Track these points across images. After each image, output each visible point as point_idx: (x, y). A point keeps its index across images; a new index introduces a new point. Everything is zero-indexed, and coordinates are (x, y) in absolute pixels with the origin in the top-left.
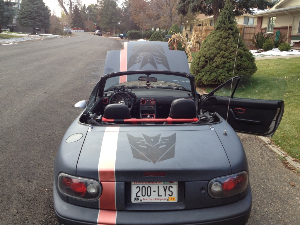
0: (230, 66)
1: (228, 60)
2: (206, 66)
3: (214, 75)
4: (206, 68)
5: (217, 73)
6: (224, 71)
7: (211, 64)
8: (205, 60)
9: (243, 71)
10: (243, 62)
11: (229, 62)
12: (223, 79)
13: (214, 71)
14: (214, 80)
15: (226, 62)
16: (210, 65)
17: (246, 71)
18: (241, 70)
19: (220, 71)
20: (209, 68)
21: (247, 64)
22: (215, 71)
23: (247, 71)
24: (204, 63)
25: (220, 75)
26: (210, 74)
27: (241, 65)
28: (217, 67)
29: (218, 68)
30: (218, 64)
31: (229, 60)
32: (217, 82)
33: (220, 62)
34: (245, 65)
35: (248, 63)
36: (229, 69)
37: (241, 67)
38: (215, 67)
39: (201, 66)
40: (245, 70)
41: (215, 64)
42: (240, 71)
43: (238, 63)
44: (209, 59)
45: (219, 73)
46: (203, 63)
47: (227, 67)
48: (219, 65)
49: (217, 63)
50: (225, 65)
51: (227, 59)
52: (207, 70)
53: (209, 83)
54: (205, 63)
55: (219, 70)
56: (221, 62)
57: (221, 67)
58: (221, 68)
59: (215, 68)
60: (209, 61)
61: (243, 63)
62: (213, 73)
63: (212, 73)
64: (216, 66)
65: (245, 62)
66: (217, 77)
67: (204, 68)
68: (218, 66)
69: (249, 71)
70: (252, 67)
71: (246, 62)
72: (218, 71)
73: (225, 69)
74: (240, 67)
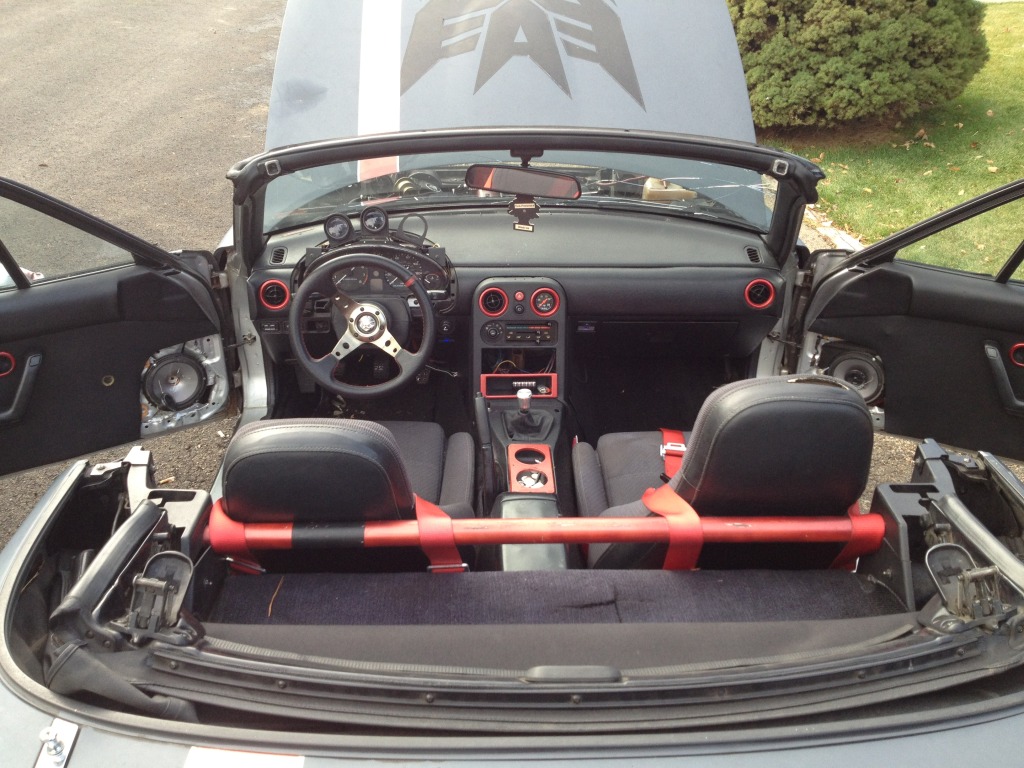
0: (879, 42)
1: (871, 17)
2: (769, 40)
3: (803, 83)
4: (767, 49)
5: (819, 75)
6: (852, 67)
7: (791, 30)
8: (767, 10)
9: (934, 67)
10: (935, 26)
11: (875, 27)
12: (842, 105)
13: (805, 63)
14: (802, 109)
15: (862, 25)
16: (786, 35)
17: (946, 70)
18: (922, 61)
19: (834, 64)
20: (783, 50)
21: (955, 35)
22: (808, 67)
23: (949, 67)
24: (759, 25)
25: (828, 85)
26: (786, 78)
27: (926, 38)
28: (820, 46)
29: (821, 51)
30: (823, 33)
31: (875, 17)
32: (815, 115)
33: (837, 24)
34: (943, 42)
35: (955, 31)
36: (875, 58)
37: (926, 50)
38: (810, 44)
39: (748, 39)
40: (940, 64)
41: (809, 33)
42: (921, 66)
43: (917, 32)
44: (783, 9)
45: (827, 74)
46: (754, 26)
47: (867, 50)
48: (831, 39)
49: (821, 28)
50: (856, 38)
51: (869, 13)
52: (773, 61)
53: (778, 120)
54: (765, 27)
55: (829, 63)
56: (841, 23)
57: (837, 48)
58: (835, 54)
59: (810, 49)
60: (784, 15)
61: (937, 32)
62: (799, 73)
63: (794, 72)
64: (817, 43)
65: (948, 27)
66: (814, 95)
67: (758, 48)
68: (824, 40)
69: (957, 71)
70: (972, 49)
71: (951, 27)
72: (823, 68)
73: (858, 56)
74: (919, 51)
